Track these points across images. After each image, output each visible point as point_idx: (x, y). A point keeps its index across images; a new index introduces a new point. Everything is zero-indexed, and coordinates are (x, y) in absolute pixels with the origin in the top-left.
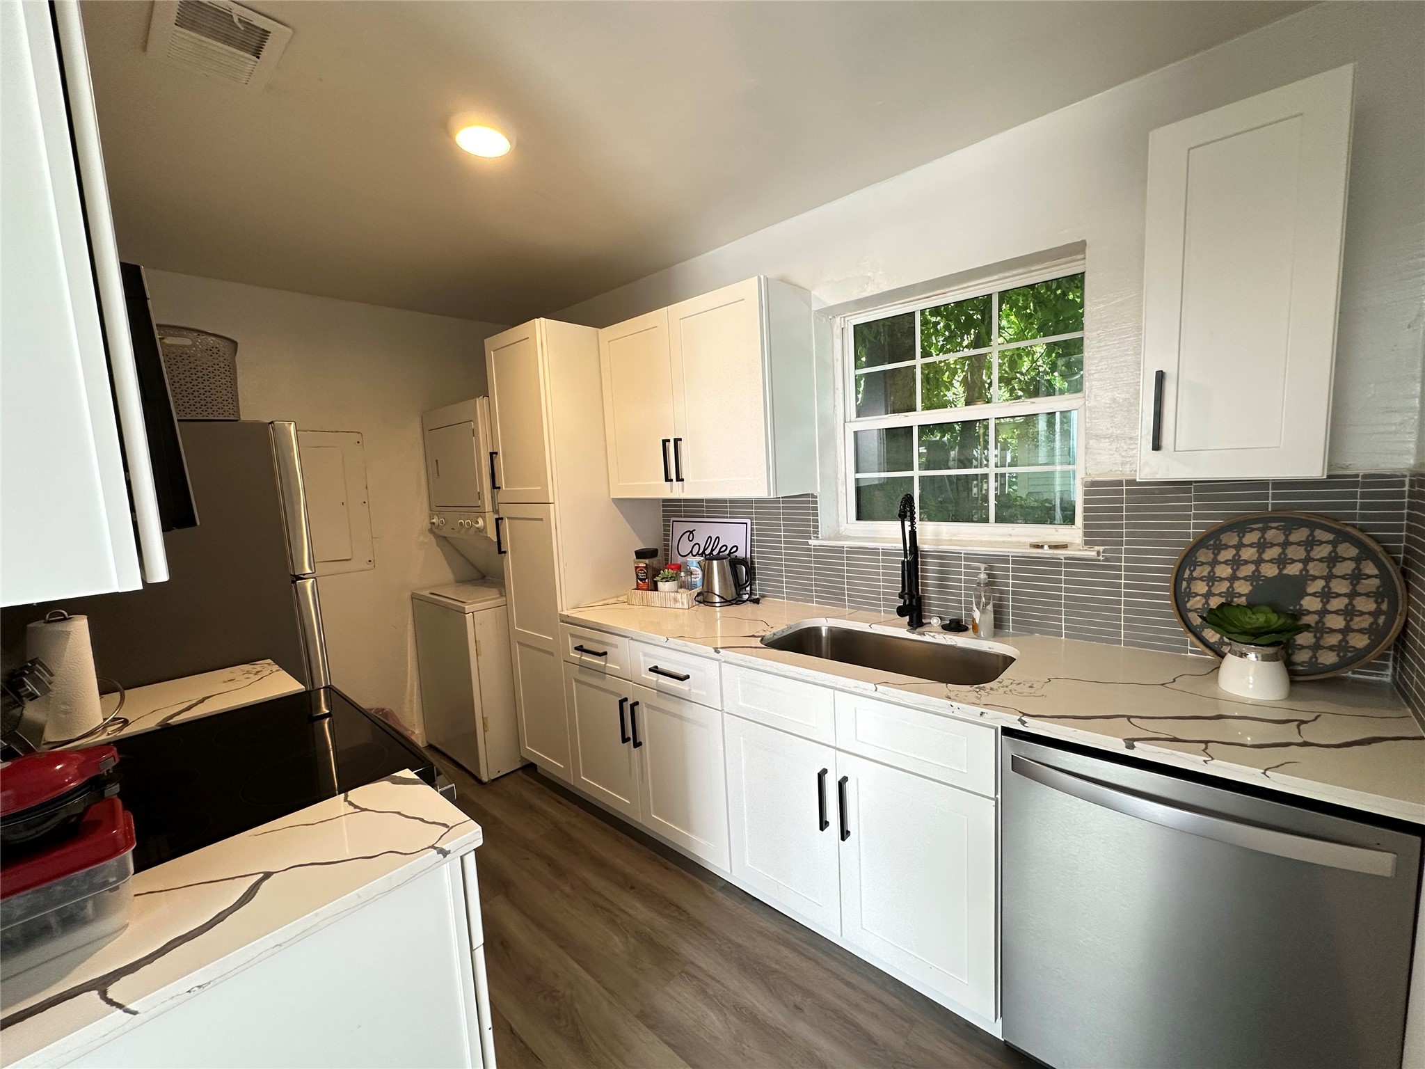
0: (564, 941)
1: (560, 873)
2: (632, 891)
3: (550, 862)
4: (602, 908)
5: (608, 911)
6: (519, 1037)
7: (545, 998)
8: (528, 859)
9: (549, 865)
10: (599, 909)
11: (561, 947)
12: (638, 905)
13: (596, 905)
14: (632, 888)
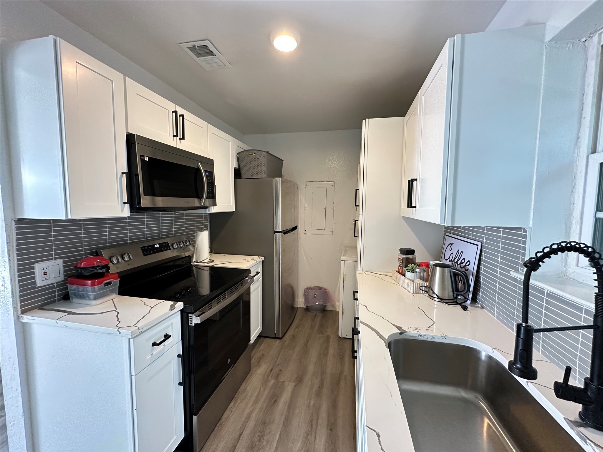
0: (287, 422)
1: (319, 394)
2: (329, 431)
3: (321, 387)
4: (312, 425)
5: (312, 428)
6: (239, 439)
7: (259, 436)
8: (317, 378)
9: (319, 387)
10: (310, 424)
11: (284, 424)
12: (323, 441)
13: (311, 421)
14: (331, 430)
